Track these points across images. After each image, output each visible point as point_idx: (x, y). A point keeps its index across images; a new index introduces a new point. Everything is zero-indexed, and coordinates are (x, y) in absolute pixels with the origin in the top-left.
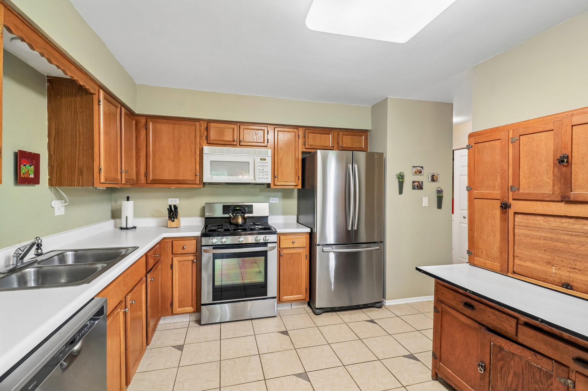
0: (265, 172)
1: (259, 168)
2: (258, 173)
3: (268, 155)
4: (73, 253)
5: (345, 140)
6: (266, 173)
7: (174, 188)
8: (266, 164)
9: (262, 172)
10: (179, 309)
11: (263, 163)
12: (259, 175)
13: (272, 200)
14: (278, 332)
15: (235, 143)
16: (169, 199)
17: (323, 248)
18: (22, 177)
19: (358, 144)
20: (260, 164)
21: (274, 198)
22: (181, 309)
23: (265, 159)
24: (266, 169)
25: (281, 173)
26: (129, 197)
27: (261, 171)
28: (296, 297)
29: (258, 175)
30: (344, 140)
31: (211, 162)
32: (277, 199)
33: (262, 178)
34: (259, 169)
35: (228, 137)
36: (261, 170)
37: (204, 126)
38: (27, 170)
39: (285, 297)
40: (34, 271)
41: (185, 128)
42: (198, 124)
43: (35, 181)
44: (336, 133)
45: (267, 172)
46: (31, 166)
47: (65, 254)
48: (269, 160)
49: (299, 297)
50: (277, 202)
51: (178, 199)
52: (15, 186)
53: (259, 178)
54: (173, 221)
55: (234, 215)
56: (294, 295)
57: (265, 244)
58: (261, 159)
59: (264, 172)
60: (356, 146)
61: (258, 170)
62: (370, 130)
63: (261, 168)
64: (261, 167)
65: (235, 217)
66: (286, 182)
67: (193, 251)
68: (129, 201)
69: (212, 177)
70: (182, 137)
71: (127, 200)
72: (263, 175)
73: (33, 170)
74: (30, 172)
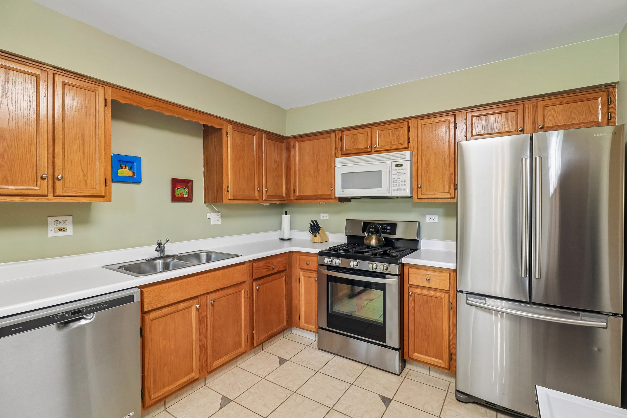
0: (402, 181)
1: (393, 176)
2: (392, 184)
3: (405, 159)
4: (206, 254)
5: (550, 115)
6: (403, 183)
7: (322, 203)
8: (402, 171)
9: (398, 182)
10: (305, 325)
11: (399, 170)
12: (394, 186)
13: (430, 219)
14: (378, 394)
15: (369, 150)
16: (321, 214)
17: (468, 298)
18: (177, 197)
19: (584, 116)
20: (395, 172)
21: (432, 217)
22: (306, 325)
23: (402, 165)
24: (402, 177)
25: (428, 181)
26: (287, 212)
27: (396, 181)
28: (433, 361)
29: (392, 185)
30: (548, 115)
31: (343, 174)
32: (436, 217)
33: (398, 190)
34: (394, 178)
35: (362, 145)
36: (396, 179)
37: (339, 136)
38: (183, 191)
39: (415, 354)
40: (161, 262)
41: (321, 142)
42: (333, 135)
43: (189, 199)
44: (530, 106)
45: (405, 181)
46: (185, 189)
47: (200, 254)
48: (407, 165)
49: (437, 362)
50: (436, 221)
51: (328, 214)
52: (171, 202)
53: (394, 190)
54: (315, 236)
55: (370, 234)
56: (430, 356)
57: (382, 275)
58: (397, 166)
59: (400, 181)
60: (579, 120)
61: (392, 180)
62: (618, 82)
63: (396, 177)
64: (397, 175)
65: (369, 238)
66: (435, 193)
67: (314, 269)
68: (286, 215)
69: (343, 191)
70: (320, 152)
71: (285, 215)
72: (399, 186)
73: (187, 191)
74: (184, 193)
